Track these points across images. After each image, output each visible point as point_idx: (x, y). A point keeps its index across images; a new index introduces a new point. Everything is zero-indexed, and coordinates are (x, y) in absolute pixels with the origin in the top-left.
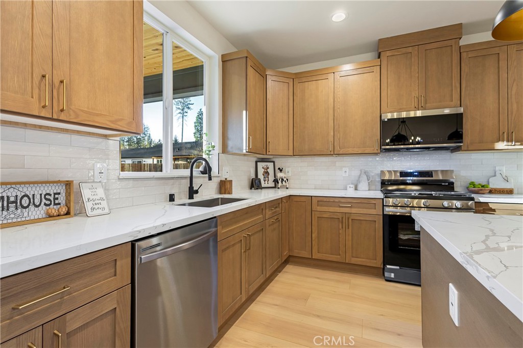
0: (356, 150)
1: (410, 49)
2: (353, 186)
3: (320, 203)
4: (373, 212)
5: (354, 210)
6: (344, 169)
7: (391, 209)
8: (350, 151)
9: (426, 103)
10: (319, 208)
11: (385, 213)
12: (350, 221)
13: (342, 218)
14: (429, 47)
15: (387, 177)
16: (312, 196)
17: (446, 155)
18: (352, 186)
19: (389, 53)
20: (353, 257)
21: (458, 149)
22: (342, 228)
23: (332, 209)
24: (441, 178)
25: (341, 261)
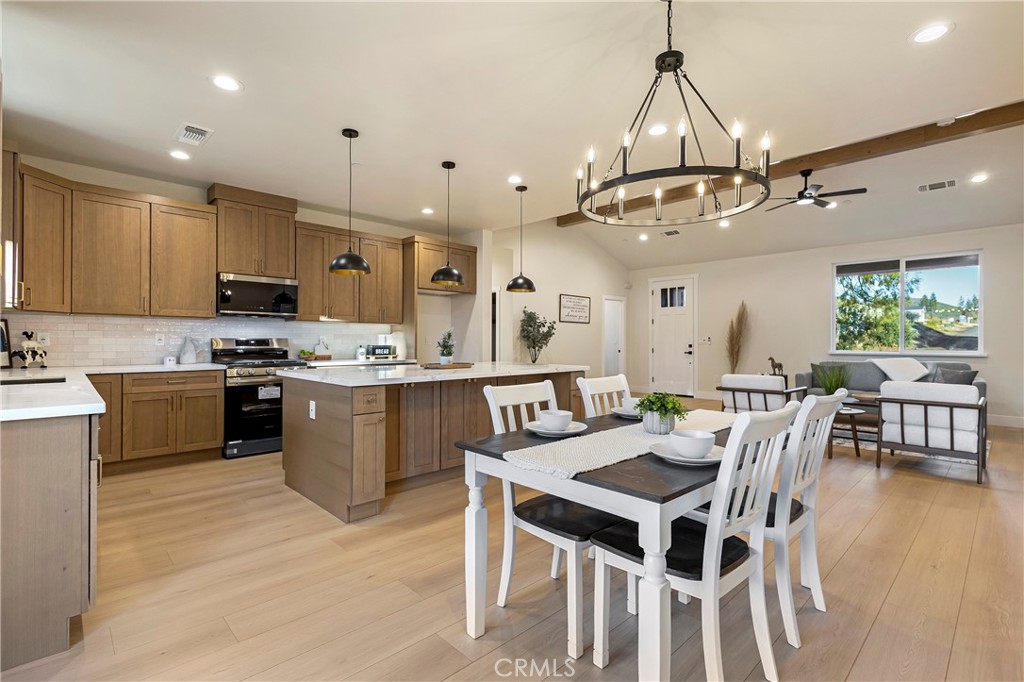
0: (184, 312)
1: (250, 208)
2: (174, 358)
3: (136, 382)
4: (214, 385)
5: (188, 387)
6: (157, 337)
7: (235, 380)
8: (176, 312)
9: (266, 268)
10: (135, 390)
11: (228, 385)
12: (184, 400)
13: (172, 398)
14: (268, 211)
15: (221, 346)
16: (122, 374)
17: (281, 323)
18: (172, 358)
19: (226, 203)
20: (186, 443)
21: (292, 319)
22: (172, 409)
23: (156, 389)
24: (276, 346)
25: (170, 453)
